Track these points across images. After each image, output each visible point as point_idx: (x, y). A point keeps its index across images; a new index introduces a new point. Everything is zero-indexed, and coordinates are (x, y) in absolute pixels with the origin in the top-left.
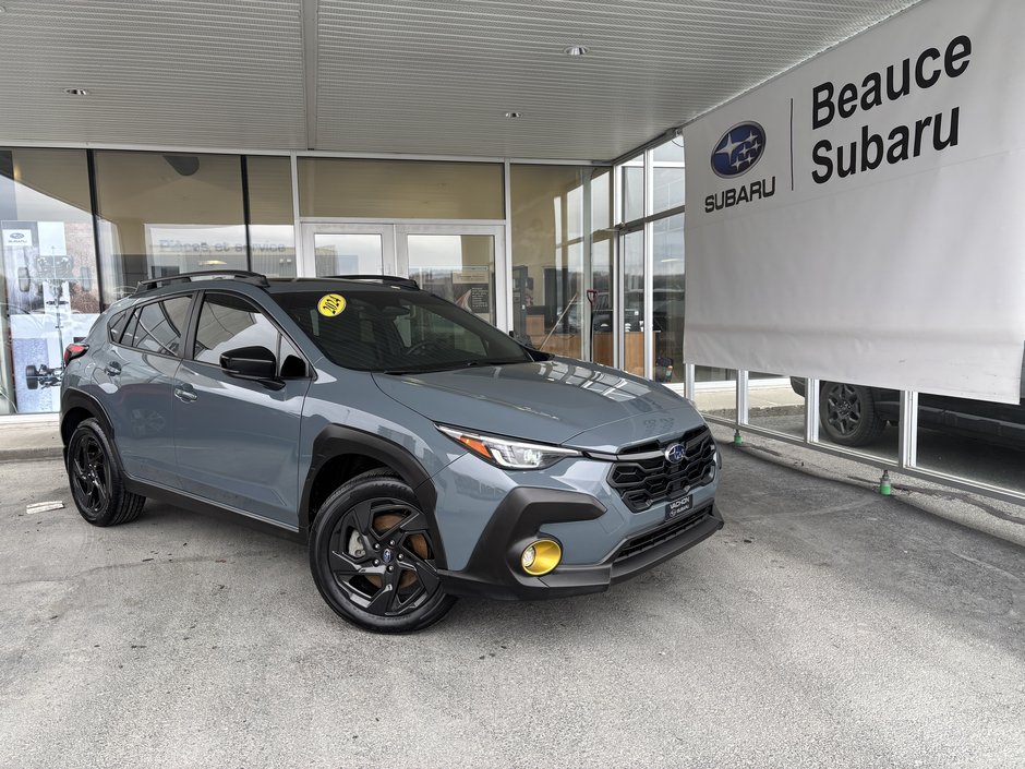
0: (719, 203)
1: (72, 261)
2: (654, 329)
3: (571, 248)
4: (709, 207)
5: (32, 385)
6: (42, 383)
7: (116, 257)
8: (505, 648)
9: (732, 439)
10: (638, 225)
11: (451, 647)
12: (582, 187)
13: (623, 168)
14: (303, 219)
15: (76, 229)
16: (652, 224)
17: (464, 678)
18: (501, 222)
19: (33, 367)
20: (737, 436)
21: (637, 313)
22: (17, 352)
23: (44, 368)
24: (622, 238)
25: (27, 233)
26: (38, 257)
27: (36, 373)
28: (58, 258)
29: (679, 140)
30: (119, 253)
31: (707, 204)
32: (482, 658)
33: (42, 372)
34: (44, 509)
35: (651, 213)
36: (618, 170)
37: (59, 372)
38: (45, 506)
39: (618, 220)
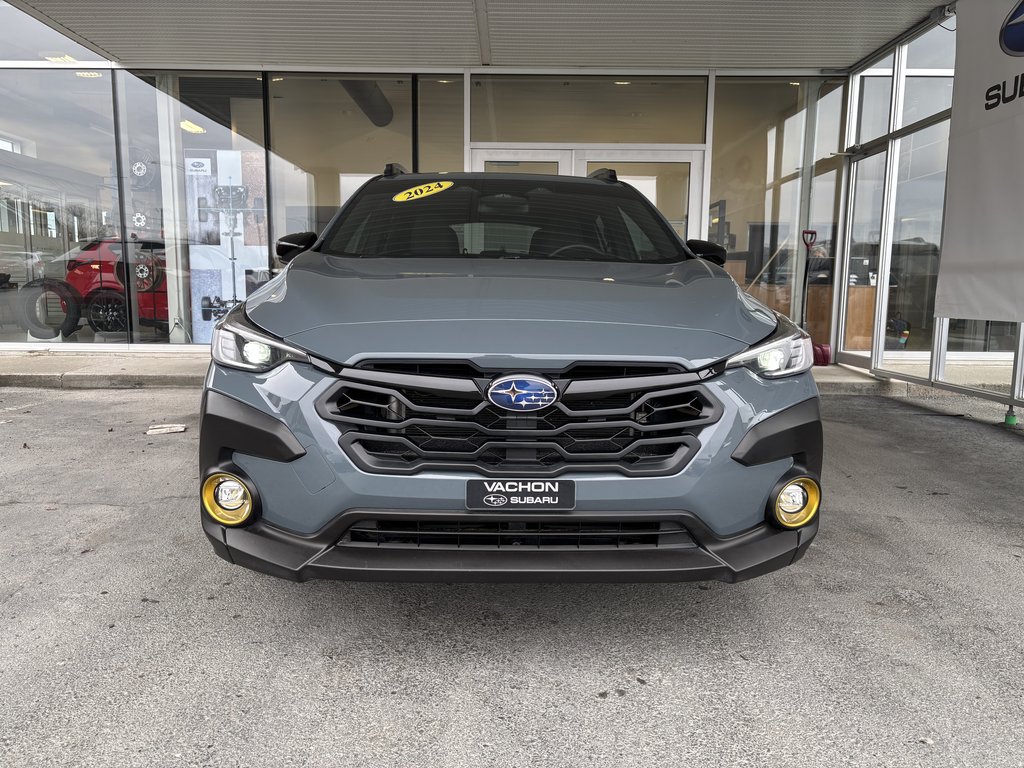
0: (1009, 92)
1: (247, 191)
2: (891, 283)
3: (785, 188)
4: (991, 102)
5: (206, 316)
6: (215, 315)
7: (310, 208)
8: (643, 682)
9: (1002, 419)
10: (880, 145)
11: (559, 668)
12: (804, 111)
13: (862, 77)
14: (475, 144)
15: (252, 158)
16: (898, 142)
17: (566, 728)
18: (701, 146)
19: (207, 299)
20: (1010, 413)
21: (866, 262)
22: (194, 282)
23: (218, 300)
24: (854, 166)
25: (207, 162)
26: (216, 187)
27: (211, 305)
28: (235, 189)
29: (951, 22)
30: (314, 205)
31: (988, 98)
32: (603, 695)
33: (216, 304)
34: (164, 431)
35: (899, 127)
36: (855, 83)
37: (230, 305)
38: (166, 428)
39: (851, 142)
